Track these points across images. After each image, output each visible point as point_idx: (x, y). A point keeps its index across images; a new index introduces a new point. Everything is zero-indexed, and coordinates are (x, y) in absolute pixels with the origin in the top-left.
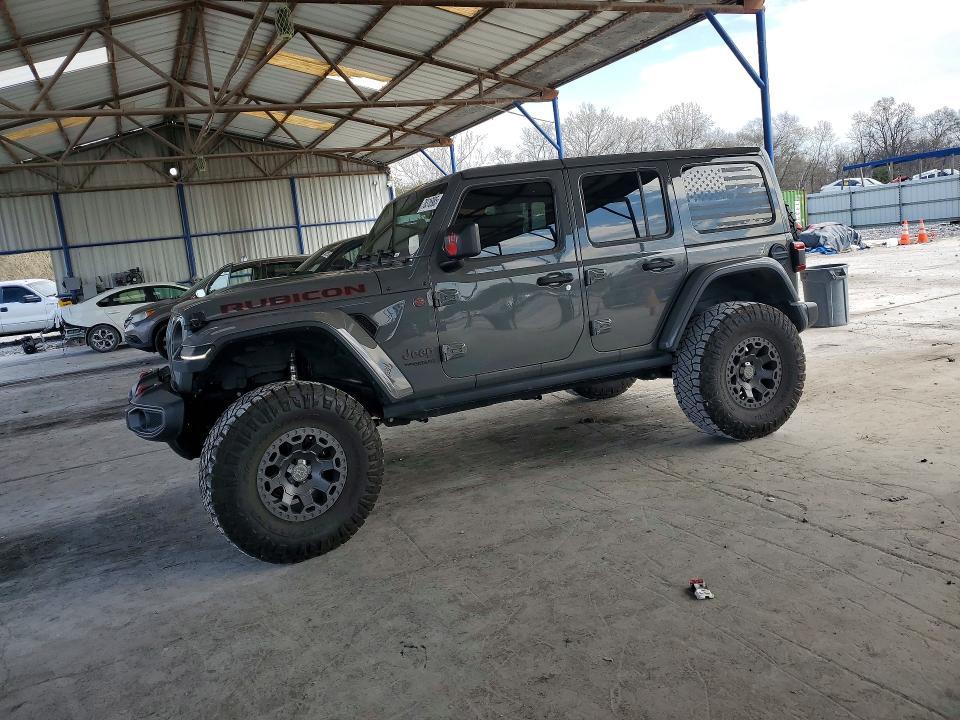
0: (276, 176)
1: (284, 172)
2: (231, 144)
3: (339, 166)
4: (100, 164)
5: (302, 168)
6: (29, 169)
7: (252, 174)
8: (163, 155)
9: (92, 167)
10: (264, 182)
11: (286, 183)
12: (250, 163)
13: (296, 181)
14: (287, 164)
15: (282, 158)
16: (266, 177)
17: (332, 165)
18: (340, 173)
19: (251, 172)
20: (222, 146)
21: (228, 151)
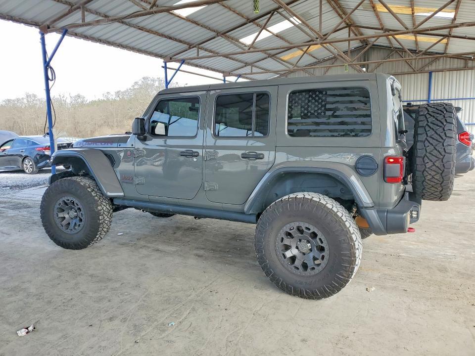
0: (421, 71)
1: (427, 69)
2: (397, 54)
3: (466, 64)
4: (332, 66)
5: (439, 66)
6: (302, 70)
7: (406, 70)
8: (361, 62)
9: (328, 68)
10: (413, 75)
11: (427, 75)
12: (406, 64)
13: (433, 74)
14: (430, 63)
15: (427, 60)
16: (414, 72)
17: (461, 63)
18: (466, 68)
19: (406, 69)
20: (392, 55)
21: (396, 57)
